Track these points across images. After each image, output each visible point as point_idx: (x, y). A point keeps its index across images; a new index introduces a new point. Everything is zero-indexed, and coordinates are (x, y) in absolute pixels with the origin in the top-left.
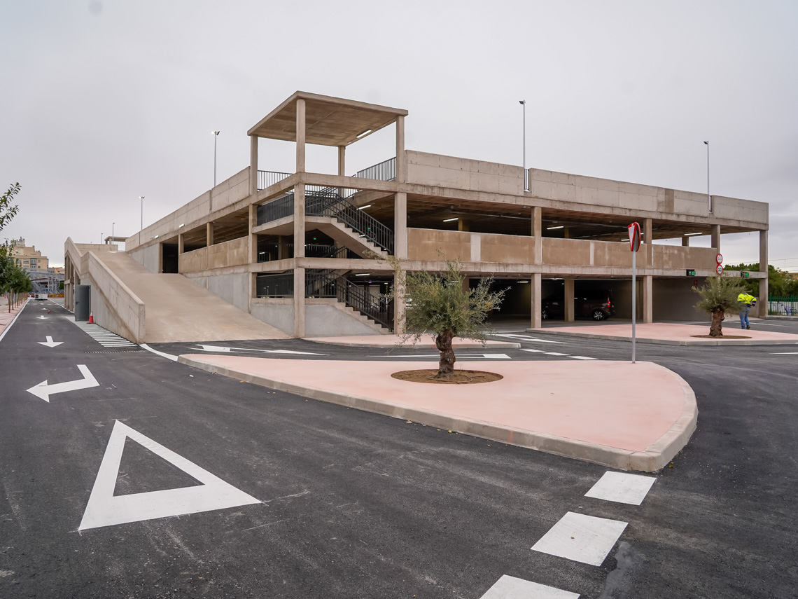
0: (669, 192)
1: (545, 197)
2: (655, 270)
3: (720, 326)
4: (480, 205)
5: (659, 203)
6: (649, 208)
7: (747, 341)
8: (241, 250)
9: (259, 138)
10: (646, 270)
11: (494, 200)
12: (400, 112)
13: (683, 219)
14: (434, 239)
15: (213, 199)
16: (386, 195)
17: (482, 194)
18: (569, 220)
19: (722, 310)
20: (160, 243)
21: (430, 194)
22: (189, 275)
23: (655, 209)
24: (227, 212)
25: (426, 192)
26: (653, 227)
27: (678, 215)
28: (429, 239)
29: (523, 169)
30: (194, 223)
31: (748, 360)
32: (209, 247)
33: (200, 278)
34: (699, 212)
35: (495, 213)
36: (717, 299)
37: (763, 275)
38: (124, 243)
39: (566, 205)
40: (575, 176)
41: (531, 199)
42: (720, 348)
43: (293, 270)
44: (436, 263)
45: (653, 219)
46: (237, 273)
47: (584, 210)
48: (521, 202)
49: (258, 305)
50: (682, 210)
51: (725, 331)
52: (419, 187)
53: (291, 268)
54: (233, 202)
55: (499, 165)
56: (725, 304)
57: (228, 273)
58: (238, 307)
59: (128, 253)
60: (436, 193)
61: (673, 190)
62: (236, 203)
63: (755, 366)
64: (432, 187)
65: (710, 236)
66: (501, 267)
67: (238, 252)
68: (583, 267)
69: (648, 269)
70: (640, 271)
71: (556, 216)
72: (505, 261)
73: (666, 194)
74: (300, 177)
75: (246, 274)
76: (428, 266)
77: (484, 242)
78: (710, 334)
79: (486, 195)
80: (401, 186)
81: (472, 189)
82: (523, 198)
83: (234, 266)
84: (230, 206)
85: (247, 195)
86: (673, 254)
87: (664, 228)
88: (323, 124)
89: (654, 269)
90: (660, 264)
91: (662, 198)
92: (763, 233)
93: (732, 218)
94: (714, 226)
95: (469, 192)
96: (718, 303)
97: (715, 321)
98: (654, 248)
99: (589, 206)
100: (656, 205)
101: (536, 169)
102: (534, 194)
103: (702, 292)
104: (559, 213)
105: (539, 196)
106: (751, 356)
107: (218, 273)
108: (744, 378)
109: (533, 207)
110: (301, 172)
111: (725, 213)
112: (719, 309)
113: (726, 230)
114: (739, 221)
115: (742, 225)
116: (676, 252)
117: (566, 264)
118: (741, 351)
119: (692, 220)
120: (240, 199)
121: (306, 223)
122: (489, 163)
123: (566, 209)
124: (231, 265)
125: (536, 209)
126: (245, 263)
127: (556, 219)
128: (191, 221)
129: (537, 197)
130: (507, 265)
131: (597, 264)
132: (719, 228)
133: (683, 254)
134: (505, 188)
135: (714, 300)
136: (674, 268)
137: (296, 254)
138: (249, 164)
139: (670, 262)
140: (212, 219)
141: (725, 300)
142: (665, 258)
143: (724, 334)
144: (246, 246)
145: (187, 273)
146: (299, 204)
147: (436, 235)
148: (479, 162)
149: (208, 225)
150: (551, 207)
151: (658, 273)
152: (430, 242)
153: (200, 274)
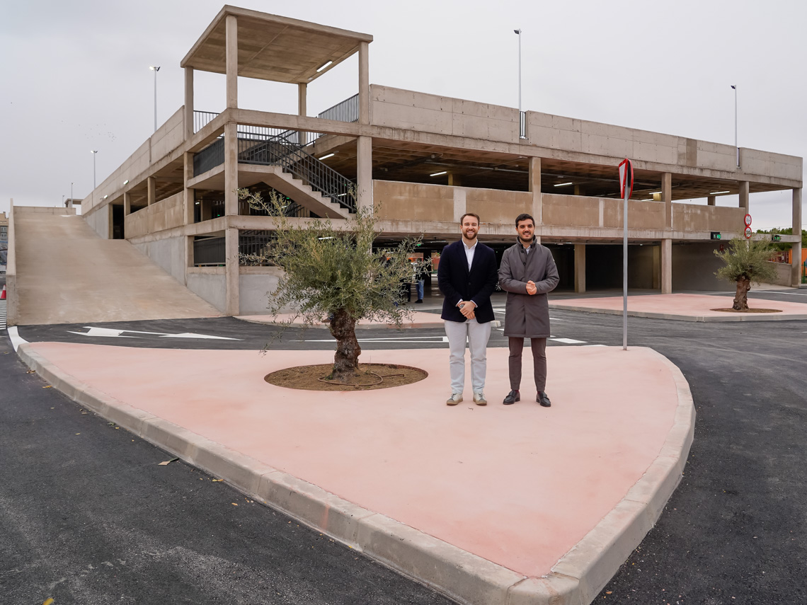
0: (691, 143)
1: (545, 145)
2: (675, 233)
3: (745, 297)
4: (466, 154)
5: (680, 156)
6: (668, 161)
7: (777, 316)
8: (177, 208)
9: (194, 71)
10: (665, 233)
11: (483, 148)
12: (362, 38)
13: (707, 174)
14: (407, 194)
15: (153, 149)
16: (349, 139)
17: (467, 141)
18: (576, 174)
19: (748, 278)
20: (110, 204)
21: (401, 139)
22: (133, 241)
23: (675, 162)
24: (164, 163)
25: (396, 137)
26: (673, 184)
27: (702, 169)
28: (401, 194)
29: (518, 112)
30: (136, 178)
31: (777, 342)
32: (149, 206)
33: (142, 245)
34: (724, 166)
35: (489, 165)
36: (741, 265)
37: (797, 239)
38: (79, 206)
39: (570, 155)
40: (581, 121)
41: (528, 147)
42: (744, 324)
43: (224, 231)
44: (409, 223)
45: (673, 174)
46: (174, 237)
47: (592, 162)
48: (516, 151)
49: (193, 275)
50: (705, 165)
51: (751, 302)
52: (387, 130)
53: (223, 229)
54: (170, 151)
55: (488, 105)
56: (751, 271)
57: (167, 237)
58: (175, 279)
59: (84, 216)
60: (409, 138)
61: (695, 141)
62: (173, 151)
63: (786, 351)
64: (405, 131)
65: (738, 195)
66: (492, 229)
67: (174, 211)
68: (591, 229)
69: (666, 231)
70: (657, 234)
71: (560, 169)
72: (496, 221)
73: (687, 145)
74: (233, 114)
75: (182, 238)
76: (399, 226)
77: (470, 199)
78: (734, 307)
79: (473, 142)
80: (364, 129)
81: (455, 134)
82: (518, 146)
83: (171, 229)
84: (167, 156)
85: (182, 141)
86: (696, 214)
87: (686, 185)
88: (270, 53)
89: (673, 231)
90: (681, 226)
91: (683, 149)
92: (796, 190)
93: (762, 173)
94: (742, 183)
95: (451, 138)
96: (743, 268)
97: (740, 291)
98: (674, 207)
99: (598, 157)
100: (676, 157)
101: (534, 112)
102: (532, 141)
103: (725, 256)
104: (564, 166)
105: (538, 144)
106: (780, 336)
107: (158, 237)
108: (768, 371)
109: (530, 158)
110: (232, 108)
111: (754, 168)
112: (744, 277)
113: (757, 187)
114: (770, 177)
115: (773, 182)
116: (699, 212)
117: (570, 225)
118: (769, 328)
119: (717, 175)
120: (176, 147)
121: (240, 173)
122: (476, 103)
123: (570, 160)
124: (169, 227)
125: (534, 159)
126: (181, 224)
127: (562, 173)
128: (134, 177)
129: (535, 146)
130: (499, 226)
131: (608, 225)
132: (747, 185)
133: (707, 214)
134: (495, 133)
135: (739, 266)
136: (697, 230)
137: (227, 212)
138: (183, 103)
139: (692, 224)
140: (151, 173)
141: (751, 266)
142: (687, 218)
143: (749, 307)
144: (181, 204)
145: (132, 238)
146: (230, 149)
147: (410, 189)
148: (463, 101)
149: (149, 179)
150: (552, 157)
151: (679, 236)
152: (402, 198)
153: (142, 239)
